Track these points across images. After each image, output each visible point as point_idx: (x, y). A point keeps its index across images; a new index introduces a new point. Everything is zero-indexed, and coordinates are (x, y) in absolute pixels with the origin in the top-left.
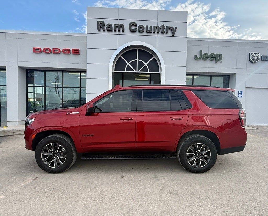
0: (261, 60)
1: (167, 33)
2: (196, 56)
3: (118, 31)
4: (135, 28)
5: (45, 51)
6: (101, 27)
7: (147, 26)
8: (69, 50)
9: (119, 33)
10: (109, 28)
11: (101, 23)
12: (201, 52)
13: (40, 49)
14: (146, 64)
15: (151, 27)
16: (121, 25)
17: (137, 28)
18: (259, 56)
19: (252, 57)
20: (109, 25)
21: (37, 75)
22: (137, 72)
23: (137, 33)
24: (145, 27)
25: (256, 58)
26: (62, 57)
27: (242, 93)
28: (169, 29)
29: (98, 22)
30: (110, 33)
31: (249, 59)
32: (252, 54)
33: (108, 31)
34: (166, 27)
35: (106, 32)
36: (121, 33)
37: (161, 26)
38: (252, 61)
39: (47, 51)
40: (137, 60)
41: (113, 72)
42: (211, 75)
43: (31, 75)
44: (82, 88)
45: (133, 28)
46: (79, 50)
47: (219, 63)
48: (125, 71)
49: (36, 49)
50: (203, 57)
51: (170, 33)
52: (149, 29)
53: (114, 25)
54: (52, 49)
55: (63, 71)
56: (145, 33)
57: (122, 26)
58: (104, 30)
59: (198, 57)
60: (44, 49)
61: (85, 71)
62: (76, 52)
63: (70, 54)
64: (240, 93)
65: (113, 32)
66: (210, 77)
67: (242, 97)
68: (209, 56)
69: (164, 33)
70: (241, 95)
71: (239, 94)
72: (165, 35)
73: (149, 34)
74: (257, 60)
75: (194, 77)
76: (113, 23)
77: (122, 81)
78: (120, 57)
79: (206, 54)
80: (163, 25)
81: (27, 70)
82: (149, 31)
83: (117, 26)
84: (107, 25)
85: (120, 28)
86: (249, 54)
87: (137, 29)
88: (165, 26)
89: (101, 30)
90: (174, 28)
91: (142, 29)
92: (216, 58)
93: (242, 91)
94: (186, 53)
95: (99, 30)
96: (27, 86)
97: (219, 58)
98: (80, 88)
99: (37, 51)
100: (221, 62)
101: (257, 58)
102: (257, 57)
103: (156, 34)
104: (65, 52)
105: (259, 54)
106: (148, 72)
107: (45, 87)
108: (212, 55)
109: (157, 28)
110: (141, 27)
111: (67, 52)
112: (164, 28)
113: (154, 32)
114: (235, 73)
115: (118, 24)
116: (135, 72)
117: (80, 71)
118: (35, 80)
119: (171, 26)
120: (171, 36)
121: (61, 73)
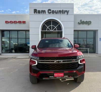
1: (65, 13)
2: (79, 23)
7: (56, 11)
8: (21, 21)
10: (39, 12)
12: (81, 20)
13: (8, 21)
14: (56, 27)
15: (57, 11)
17: (51, 11)
22: (52, 31)
23: (51, 14)
26: (18, 25)
30: (40, 14)
35: (38, 14)
36: (44, 14)
37: (62, 10)
39: (11, 22)
40: (52, 25)
41: (41, 31)
42: (87, 31)
43: (3, 33)
44: (27, 38)
45: (50, 11)
47: (90, 25)
48: (47, 31)
50: (82, 23)
51: (66, 13)
53: (41, 10)
54: (13, 21)
55: (18, 31)
56: (55, 14)
57: (45, 11)
58: (37, 13)
59: (80, 23)
61: (29, 31)
62: (24, 22)
65: (41, 14)
66: (86, 32)
71: (100, 40)
72: (64, 14)
73: (57, 14)
75: (79, 32)
76: (40, 10)
77: (45, 34)
78: (44, 24)
79: (83, 22)
85: (44, 12)
88: (64, 10)
89: (36, 13)
90: (68, 11)
91: (53, 12)
92: (89, 23)
94: (74, 22)
95: (35, 13)
96: (2, 38)
97: (90, 23)
98: (26, 38)
99: (7, 22)
103: (60, 14)
106: (57, 31)
107: (10, 38)
108: (86, 21)
109: (60, 11)
111: (20, 22)
113: (59, 13)
114: (98, 30)
116: (51, 31)
117: (26, 31)
118: (5, 35)
119: (66, 10)
120: (67, 14)
121: (17, 32)
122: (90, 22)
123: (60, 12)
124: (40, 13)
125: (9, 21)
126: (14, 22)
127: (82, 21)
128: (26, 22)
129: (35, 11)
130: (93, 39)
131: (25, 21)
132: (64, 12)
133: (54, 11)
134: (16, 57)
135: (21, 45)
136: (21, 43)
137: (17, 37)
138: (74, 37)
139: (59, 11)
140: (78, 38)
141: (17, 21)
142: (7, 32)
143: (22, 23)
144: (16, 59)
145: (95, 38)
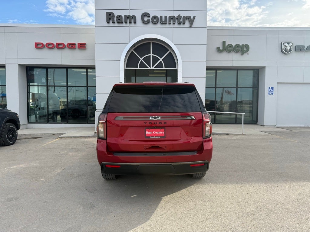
0: (295, 50)
1: (184, 24)
2: (218, 48)
3: (129, 23)
4: (148, 20)
5: (48, 46)
6: (110, 19)
7: (161, 17)
8: (74, 44)
9: (131, 25)
10: (120, 20)
11: (110, 15)
12: (224, 42)
13: (42, 44)
14: (161, 60)
15: (166, 17)
16: (132, 16)
17: (150, 18)
18: (292, 45)
19: (284, 47)
20: (119, 17)
21: (37, 73)
22: (151, 68)
23: (151, 25)
24: (159, 17)
25: (288, 48)
26: (67, 52)
27: (273, 90)
28: (187, 19)
29: (107, 13)
30: (121, 25)
31: (280, 50)
32: (284, 43)
33: (119, 23)
34: (182, 17)
35: (116, 24)
36: (133, 25)
37: (177, 16)
38: (285, 52)
39: (50, 46)
40: (151, 55)
41: (124, 69)
42: (237, 69)
43: (32, 73)
44: (90, 87)
45: (146, 19)
46: (85, 43)
47: (246, 55)
48: (138, 68)
49: (38, 44)
50: (227, 48)
51: (187, 24)
52: (163, 20)
53: (125, 16)
54: (55, 44)
55: (67, 68)
56: (159, 25)
57: (134, 17)
58: (114, 22)
59: (221, 49)
60: (47, 44)
61: (93, 68)
62: (82, 46)
63: (76, 49)
64: (270, 89)
65: (124, 25)
66: (236, 71)
67: (273, 94)
68: (234, 48)
69: (181, 24)
70: (272, 92)
71: (269, 91)
72: (182, 26)
73: (164, 26)
74: (290, 50)
75: (218, 71)
76: (123, 14)
77: (134, 77)
78: (132, 51)
79: (230, 46)
80: (180, 15)
81: (27, 67)
82: (164, 22)
83: (128, 18)
84: (117, 16)
85: (131, 19)
86: (281, 43)
87: (151, 20)
88: (182, 15)
89: (111, 22)
90: (192, 17)
91: (156, 20)
92: (242, 49)
93: (273, 87)
94: (206, 45)
95: (108, 22)
97: (245, 49)
98: (87, 87)
99: (39, 46)
100: (248, 54)
101: (290, 49)
102: (291, 47)
103: (171, 25)
104: (70, 46)
105: (292, 43)
106: (164, 68)
107: (47, 86)
108: (237, 46)
109: (172, 18)
110: (155, 18)
111: (72, 46)
112: (181, 18)
113: (170, 23)
114: (264, 67)
115: (129, 16)
116: (149, 68)
117: (87, 68)
118: (36, 78)
119: (189, 16)
120: (189, 26)
121: (65, 70)
122: (247, 47)
123: (173, 20)
124: (122, 23)
125: (45, 43)
126: (58, 44)
127: (226, 45)
128: (87, 47)
129: (110, 17)
130: (251, 89)
131: (85, 44)
132: (181, 20)
133: (157, 17)
134: (62, 134)
135: (76, 104)
136: (77, 99)
137: (65, 84)
138: (206, 85)
139: (169, 17)
140: (216, 87)
141: (66, 44)
142: (39, 70)
143: (77, 49)
144: (61, 138)
145: (256, 87)
